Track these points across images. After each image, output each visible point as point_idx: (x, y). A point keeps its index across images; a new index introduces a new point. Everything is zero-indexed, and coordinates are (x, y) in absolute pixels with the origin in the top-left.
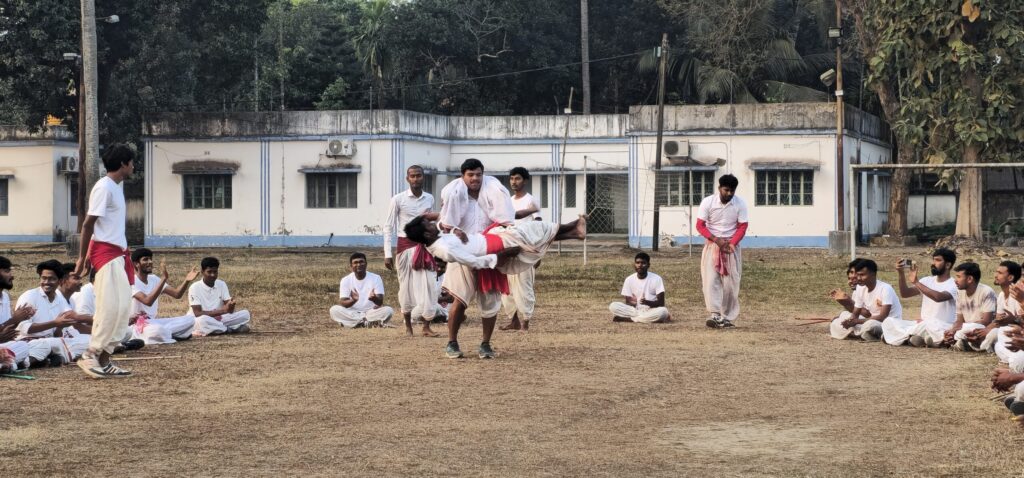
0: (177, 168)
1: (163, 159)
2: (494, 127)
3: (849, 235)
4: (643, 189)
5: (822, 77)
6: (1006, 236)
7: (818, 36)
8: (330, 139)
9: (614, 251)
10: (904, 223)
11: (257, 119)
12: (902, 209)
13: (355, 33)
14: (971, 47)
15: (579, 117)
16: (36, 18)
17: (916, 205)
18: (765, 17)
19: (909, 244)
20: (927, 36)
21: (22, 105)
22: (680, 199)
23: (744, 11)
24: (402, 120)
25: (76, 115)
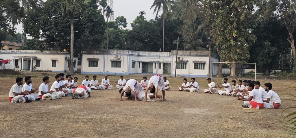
0: (88, 59)
1: (85, 58)
2: (146, 53)
3: (211, 75)
4: (173, 65)
5: (207, 46)
6: (240, 76)
7: (206, 38)
8: (116, 55)
9: (168, 77)
10: (221, 73)
11: (103, 51)
12: (221, 71)
13: (121, 36)
14: (234, 41)
15: (162, 52)
16: (62, 31)
17: (223, 70)
18: (197, 35)
19: (222, 77)
20: (226, 39)
21: (59, 47)
22: (180, 68)
23: (193, 34)
24: (129, 52)
25: (69, 49)
